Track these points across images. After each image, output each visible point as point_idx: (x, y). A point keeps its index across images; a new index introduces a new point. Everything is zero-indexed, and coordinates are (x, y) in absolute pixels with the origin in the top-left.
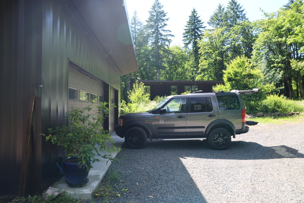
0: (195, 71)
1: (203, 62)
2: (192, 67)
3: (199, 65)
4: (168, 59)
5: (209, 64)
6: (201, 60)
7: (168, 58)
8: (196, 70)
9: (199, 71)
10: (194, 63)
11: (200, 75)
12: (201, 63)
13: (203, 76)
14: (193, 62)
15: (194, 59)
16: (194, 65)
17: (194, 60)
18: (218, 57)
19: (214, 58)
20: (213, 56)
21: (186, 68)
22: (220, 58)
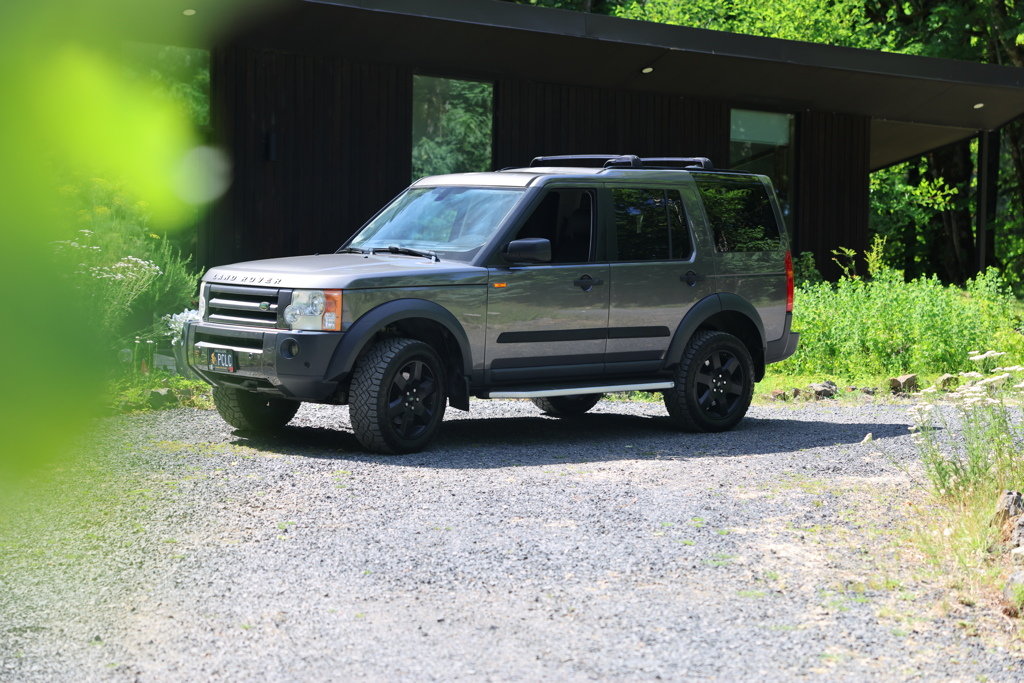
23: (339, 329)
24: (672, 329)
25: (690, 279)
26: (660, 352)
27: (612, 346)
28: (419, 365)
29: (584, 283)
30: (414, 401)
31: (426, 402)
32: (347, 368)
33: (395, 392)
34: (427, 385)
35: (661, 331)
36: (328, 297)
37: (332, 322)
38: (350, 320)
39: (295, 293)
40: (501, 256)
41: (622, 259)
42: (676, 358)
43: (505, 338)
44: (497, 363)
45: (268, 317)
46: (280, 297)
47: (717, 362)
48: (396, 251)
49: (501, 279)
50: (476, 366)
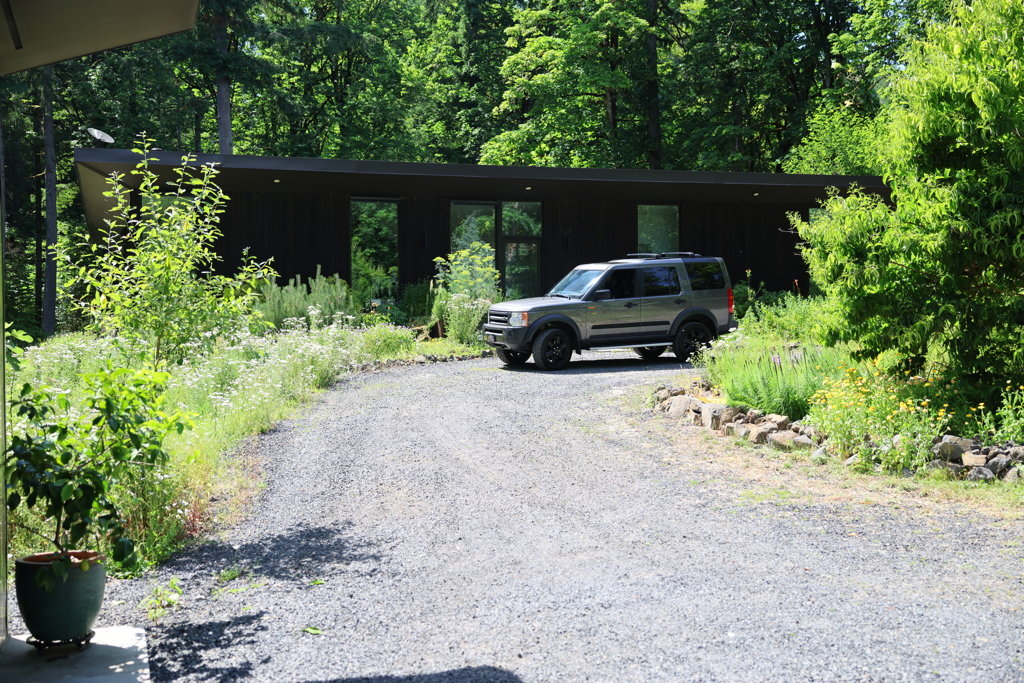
0: (469, 105)
1: (526, 50)
2: (449, 81)
3: (505, 68)
5: (571, 59)
6: (517, 27)
8: (473, 97)
9: (504, 105)
10: (463, 49)
11: (514, 134)
12: (515, 51)
13: (532, 142)
14: (456, 46)
15: (461, 24)
16: (460, 65)
17: (461, 31)
18: (632, 18)
19: (609, 22)
20: (603, 8)
21: (410, 84)
22: (643, 22)
23: (527, 326)
24: (671, 322)
25: (679, 302)
26: (665, 332)
27: (643, 329)
28: (558, 339)
29: (629, 305)
30: (557, 351)
31: (563, 351)
32: (530, 339)
33: (549, 349)
34: (563, 346)
35: (667, 323)
36: (523, 315)
37: (524, 324)
38: (531, 323)
39: (512, 313)
40: (593, 296)
41: (647, 295)
42: (673, 333)
43: (594, 327)
44: (592, 337)
45: (505, 322)
46: (508, 315)
47: (693, 335)
48: (558, 296)
49: (592, 305)
50: (583, 338)
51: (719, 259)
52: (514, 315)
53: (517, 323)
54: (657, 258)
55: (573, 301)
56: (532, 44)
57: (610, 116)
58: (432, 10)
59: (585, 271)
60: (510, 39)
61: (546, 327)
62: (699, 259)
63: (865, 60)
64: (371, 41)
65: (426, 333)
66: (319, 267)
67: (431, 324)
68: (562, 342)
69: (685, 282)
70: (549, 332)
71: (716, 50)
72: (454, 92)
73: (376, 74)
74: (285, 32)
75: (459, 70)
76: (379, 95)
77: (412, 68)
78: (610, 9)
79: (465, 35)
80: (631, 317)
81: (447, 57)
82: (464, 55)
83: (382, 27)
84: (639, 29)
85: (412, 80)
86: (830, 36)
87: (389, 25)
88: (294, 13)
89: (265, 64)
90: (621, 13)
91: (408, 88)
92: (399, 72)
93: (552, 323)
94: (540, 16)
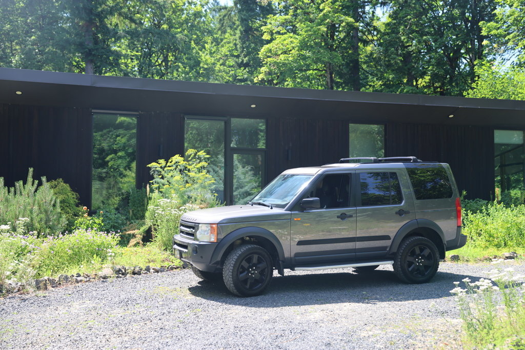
1: (276, 42)
2: (232, 67)
3: (262, 53)
4: (133, 26)
5: (304, 46)
6: (270, 26)
7: (132, 20)
9: (261, 76)
10: (240, 46)
12: (268, 42)
14: (235, 45)
15: (238, 32)
16: (238, 57)
17: (238, 35)
18: (343, 17)
19: (328, 20)
20: (325, 11)
21: (206, 66)
22: (351, 20)
23: (216, 241)
24: (392, 235)
25: (401, 213)
26: (386, 247)
27: (359, 245)
28: (256, 256)
29: (343, 217)
30: (254, 273)
31: (262, 272)
32: (219, 258)
33: (242, 269)
34: (262, 266)
35: (386, 238)
36: (212, 227)
37: (213, 239)
38: (222, 236)
39: (200, 225)
40: (300, 205)
41: (364, 204)
42: (395, 250)
43: (300, 243)
44: (297, 255)
45: (192, 235)
46: (195, 226)
47: (418, 251)
48: (259, 204)
49: (298, 216)
50: (287, 255)
51: (445, 165)
52: (202, 228)
53: (205, 237)
54: (375, 162)
55: (276, 211)
56: (279, 39)
57: (329, 84)
58: (222, 26)
59: (293, 175)
60: (266, 34)
61: (243, 242)
62: (421, 164)
63: (506, 39)
64: (181, 39)
65: (139, 238)
66: (31, 170)
67: (145, 227)
68: (260, 261)
69: (407, 190)
70: (244, 249)
71: (399, 38)
72: (233, 72)
73: (186, 61)
74: (128, 33)
75: (237, 60)
76: (187, 73)
77: (208, 57)
78: (329, 12)
79: (240, 38)
80: (344, 230)
81: (229, 51)
82: (240, 50)
83: (192, 35)
84: (347, 23)
85: (207, 64)
86: (481, 23)
87: (196, 34)
88: (136, 23)
89: (115, 53)
90: (336, 15)
91: (205, 69)
92: (200, 59)
93: (250, 237)
94: (285, 19)
